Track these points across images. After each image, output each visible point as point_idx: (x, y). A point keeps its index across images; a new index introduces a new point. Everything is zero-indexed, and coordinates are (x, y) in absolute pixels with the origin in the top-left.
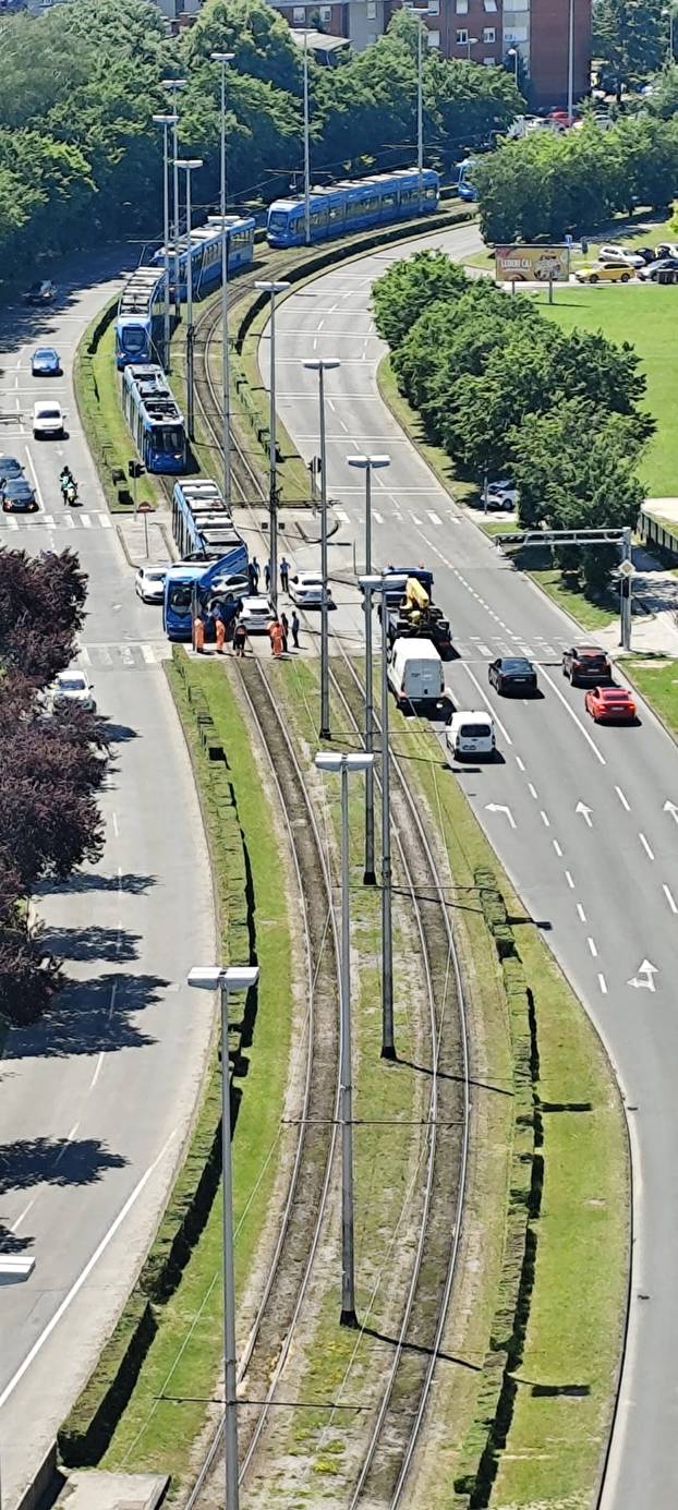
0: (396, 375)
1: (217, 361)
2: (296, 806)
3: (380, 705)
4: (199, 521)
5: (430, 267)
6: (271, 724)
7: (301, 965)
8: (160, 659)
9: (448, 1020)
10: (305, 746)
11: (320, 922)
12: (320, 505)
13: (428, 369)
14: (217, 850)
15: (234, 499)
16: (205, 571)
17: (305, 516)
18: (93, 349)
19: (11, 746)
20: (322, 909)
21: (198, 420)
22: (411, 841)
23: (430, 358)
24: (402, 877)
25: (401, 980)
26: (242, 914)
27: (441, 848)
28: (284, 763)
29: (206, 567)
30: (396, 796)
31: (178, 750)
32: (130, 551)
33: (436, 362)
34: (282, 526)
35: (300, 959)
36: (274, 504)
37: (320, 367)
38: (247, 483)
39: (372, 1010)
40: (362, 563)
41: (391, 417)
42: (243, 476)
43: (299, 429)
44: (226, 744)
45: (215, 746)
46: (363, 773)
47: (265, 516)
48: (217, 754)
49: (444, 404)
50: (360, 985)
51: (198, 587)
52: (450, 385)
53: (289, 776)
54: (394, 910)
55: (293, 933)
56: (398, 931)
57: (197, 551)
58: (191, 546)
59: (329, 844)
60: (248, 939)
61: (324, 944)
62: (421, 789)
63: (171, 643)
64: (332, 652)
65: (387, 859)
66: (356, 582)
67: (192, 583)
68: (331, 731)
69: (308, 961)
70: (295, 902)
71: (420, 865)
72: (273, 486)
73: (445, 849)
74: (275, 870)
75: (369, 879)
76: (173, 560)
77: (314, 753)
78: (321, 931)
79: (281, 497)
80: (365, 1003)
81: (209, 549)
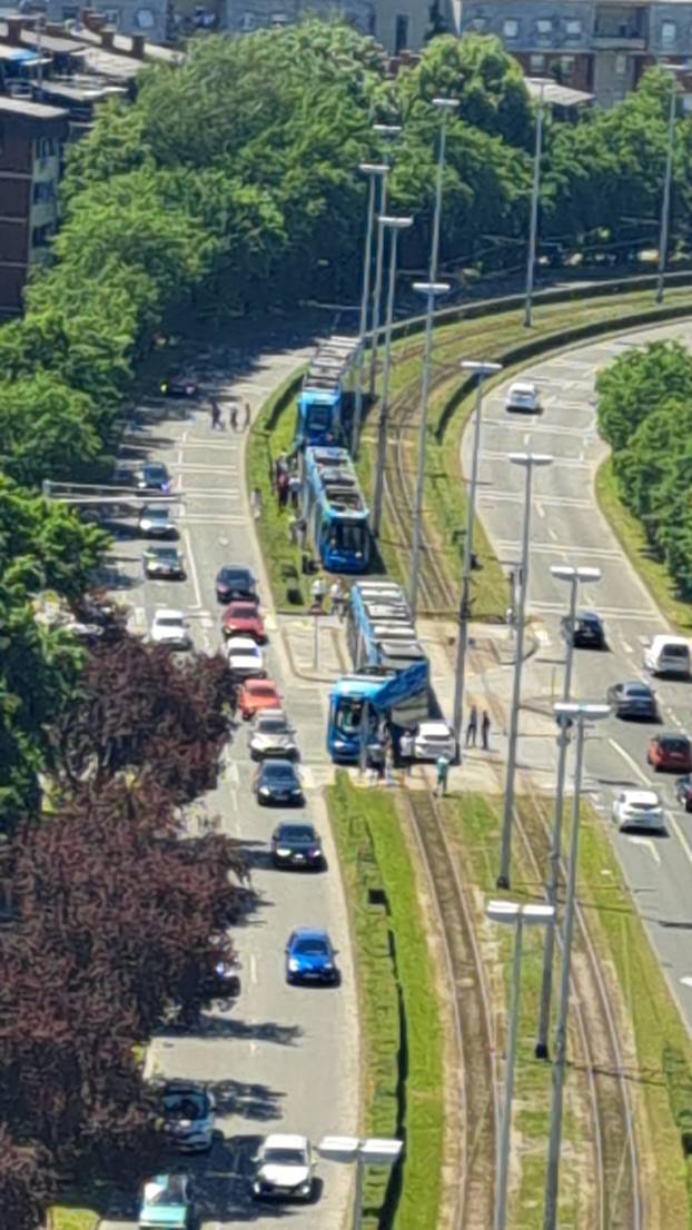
0: (615, 481)
1: (412, 450)
2: (464, 964)
3: (569, 855)
4: (378, 630)
5: (667, 359)
6: (442, 867)
7: (454, 1146)
8: (320, 783)
9: (618, 1219)
10: (479, 895)
11: (481, 1099)
12: (519, 622)
13: (652, 475)
14: (369, 1007)
15: (420, 607)
16: (378, 688)
17: (501, 633)
18: (271, 425)
19: (139, 869)
20: (484, 1083)
21: (385, 515)
22: (592, 1012)
23: (659, 464)
24: (580, 1054)
25: (569, 1171)
26: (392, 1082)
27: (626, 1023)
28: (454, 912)
29: (382, 682)
30: (578, 960)
31: (333, 890)
32: (297, 659)
33: (665, 468)
34: (472, 642)
35: (454, 1139)
36: (465, 616)
37: (528, 463)
38: (436, 591)
39: (532, 1204)
40: (560, 691)
41: (606, 527)
42: (432, 584)
43: (502, 535)
44: (389, 887)
45: (375, 885)
46: (543, 930)
47: (452, 629)
48: (377, 897)
49: (671, 516)
50: (521, 1174)
51: (371, 706)
52: (677, 495)
53: (458, 927)
54: (565, 1091)
55: (448, 1109)
56: (570, 1114)
57: (372, 663)
58: (365, 658)
59: (497, 1009)
60: (394, 1112)
61: (482, 1123)
62: (608, 954)
63: (335, 767)
64: (518, 789)
65: (562, 1031)
66: (550, 711)
67: (362, 702)
68: (512, 878)
69: (463, 1143)
70: (453, 1073)
71: (599, 1040)
72: (466, 595)
73: (631, 1024)
74: (434, 1035)
75: (542, 1052)
76: (343, 671)
77: (487, 900)
78: (482, 1108)
79: (475, 609)
80: (525, 1194)
81: (387, 663)
